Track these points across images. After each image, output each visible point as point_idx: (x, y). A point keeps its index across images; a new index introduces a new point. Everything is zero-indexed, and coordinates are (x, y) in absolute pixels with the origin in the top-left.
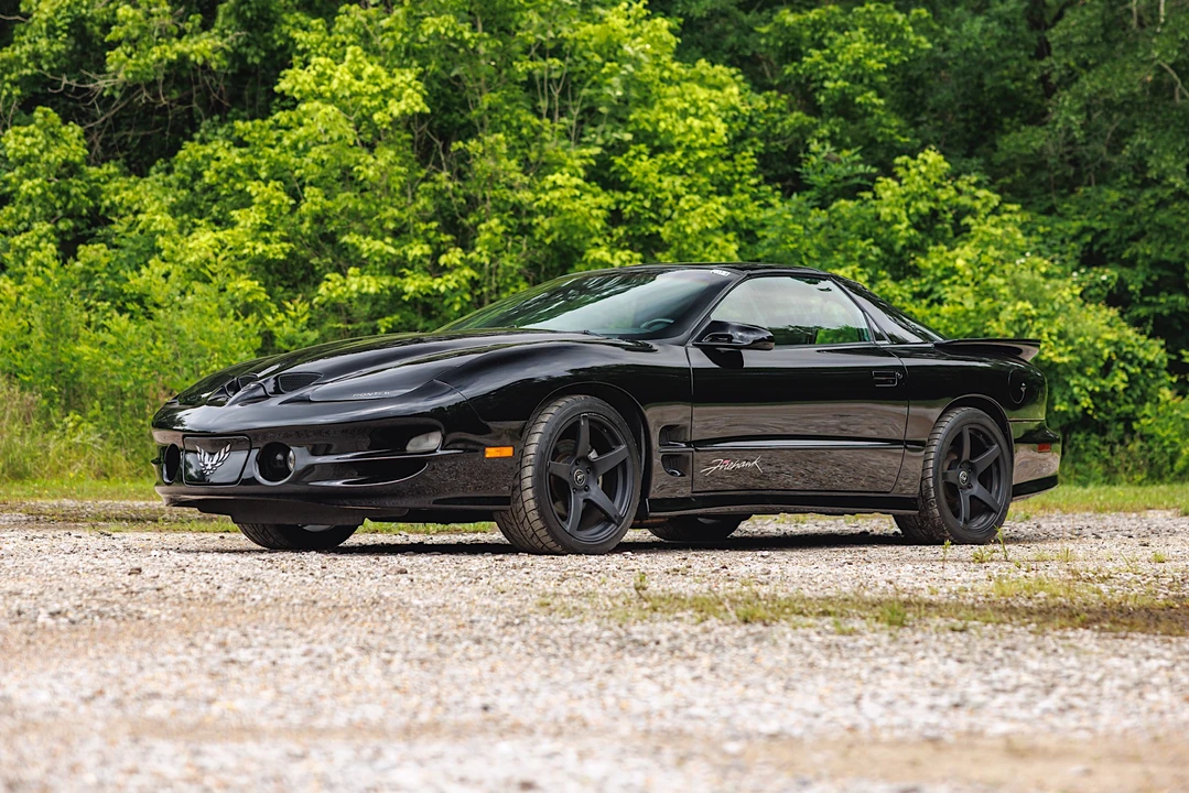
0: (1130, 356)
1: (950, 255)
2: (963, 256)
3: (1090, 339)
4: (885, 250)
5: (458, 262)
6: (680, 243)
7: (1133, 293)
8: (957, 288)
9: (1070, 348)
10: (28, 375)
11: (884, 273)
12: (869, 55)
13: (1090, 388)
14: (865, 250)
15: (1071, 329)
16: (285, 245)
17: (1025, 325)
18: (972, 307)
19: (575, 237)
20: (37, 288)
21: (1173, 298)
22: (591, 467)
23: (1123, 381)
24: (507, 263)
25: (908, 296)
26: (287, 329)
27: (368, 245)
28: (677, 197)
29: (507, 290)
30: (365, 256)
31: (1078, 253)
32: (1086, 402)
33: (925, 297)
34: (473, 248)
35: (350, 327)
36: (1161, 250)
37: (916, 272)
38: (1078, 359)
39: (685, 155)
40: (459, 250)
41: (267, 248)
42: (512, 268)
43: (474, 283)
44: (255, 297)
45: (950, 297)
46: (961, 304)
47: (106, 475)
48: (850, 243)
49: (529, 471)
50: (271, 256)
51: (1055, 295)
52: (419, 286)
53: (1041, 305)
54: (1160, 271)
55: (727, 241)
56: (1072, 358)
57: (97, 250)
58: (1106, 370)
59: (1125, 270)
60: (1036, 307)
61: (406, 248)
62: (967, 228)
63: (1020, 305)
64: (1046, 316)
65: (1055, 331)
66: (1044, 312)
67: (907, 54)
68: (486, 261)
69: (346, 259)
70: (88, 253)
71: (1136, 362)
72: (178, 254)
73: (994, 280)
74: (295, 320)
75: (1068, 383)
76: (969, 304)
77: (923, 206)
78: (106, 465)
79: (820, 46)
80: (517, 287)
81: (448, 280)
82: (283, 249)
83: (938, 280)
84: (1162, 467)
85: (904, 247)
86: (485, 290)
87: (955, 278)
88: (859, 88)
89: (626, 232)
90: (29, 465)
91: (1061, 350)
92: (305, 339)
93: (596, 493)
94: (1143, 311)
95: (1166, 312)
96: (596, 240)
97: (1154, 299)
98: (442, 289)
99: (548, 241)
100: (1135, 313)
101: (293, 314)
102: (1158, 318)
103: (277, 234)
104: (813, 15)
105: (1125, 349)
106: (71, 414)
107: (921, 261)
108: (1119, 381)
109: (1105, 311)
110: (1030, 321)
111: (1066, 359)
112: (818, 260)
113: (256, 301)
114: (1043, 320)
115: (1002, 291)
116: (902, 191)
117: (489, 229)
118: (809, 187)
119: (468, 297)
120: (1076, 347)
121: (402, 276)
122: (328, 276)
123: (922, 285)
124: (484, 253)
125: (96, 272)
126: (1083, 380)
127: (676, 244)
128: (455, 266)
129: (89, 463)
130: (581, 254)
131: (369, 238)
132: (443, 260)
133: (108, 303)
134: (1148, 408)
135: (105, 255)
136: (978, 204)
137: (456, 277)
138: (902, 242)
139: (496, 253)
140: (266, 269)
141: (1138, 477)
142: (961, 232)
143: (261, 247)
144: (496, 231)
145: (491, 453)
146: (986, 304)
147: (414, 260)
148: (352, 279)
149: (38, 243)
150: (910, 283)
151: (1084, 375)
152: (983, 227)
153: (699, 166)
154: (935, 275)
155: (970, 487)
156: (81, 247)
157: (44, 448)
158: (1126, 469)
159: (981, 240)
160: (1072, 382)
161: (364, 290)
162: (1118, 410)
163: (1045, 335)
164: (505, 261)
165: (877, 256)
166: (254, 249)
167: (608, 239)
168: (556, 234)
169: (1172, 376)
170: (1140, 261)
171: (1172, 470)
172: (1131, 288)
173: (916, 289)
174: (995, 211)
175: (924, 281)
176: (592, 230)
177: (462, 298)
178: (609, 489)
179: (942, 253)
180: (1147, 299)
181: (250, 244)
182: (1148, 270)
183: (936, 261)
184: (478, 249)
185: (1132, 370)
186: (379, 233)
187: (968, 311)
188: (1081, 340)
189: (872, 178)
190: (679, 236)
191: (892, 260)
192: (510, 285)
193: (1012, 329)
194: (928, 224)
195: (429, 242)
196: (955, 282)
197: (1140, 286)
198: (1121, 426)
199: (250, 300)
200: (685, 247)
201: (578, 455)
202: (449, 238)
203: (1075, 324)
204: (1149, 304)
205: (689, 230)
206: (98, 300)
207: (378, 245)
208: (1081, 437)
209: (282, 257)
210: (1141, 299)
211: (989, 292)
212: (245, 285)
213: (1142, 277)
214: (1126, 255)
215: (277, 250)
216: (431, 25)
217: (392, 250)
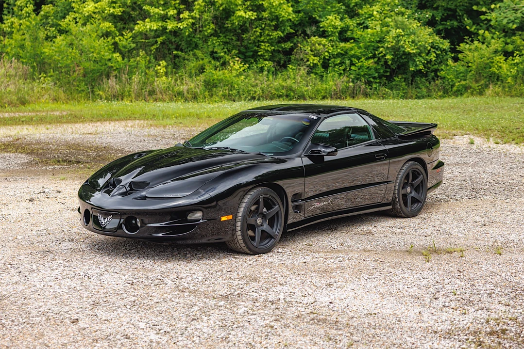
0: (437, 47)
1: (371, 9)
2: (376, 10)
3: (423, 43)
4: (346, 7)
5: (187, 17)
6: (271, 9)
7: (438, 20)
8: (373, 22)
9: (416, 47)
10: (25, 59)
11: (346, 16)
13: (423, 62)
14: (339, 7)
15: (417, 39)
16: (121, 9)
17: (399, 38)
18: (379, 30)
19: (231, 7)
20: (27, 26)
21: (452, 22)
22: (264, 216)
23: (434, 57)
24: (206, 17)
25: (355, 25)
26: (124, 43)
27: (153, 10)
29: (206, 27)
30: (152, 14)
31: (417, 5)
32: (421, 67)
33: (362, 25)
34: (193, 11)
35: (147, 41)
36: (448, 3)
37: (358, 15)
38: (419, 51)
40: (187, 12)
41: (114, 10)
42: (208, 19)
43: (193, 24)
44: (110, 29)
45: (371, 25)
46: (375, 29)
47: (56, 100)
48: (334, 4)
49: (239, 224)
50: (116, 13)
51: (410, 26)
52: (173, 26)
53: (405, 30)
54: (447, 12)
55: (288, 6)
56: (417, 51)
57: (49, 7)
58: (428, 53)
59: (435, 11)
60: (403, 31)
61: (167, 11)
63: (398, 30)
64: (407, 35)
65: (410, 40)
66: (406, 33)
68: (198, 16)
69: (145, 16)
70: (45, 9)
71: (439, 49)
72: (80, 10)
73: (388, 20)
74: (127, 39)
75: (415, 60)
76: (378, 29)
78: (56, 96)
80: (209, 26)
81: (184, 24)
82: (120, 11)
83: (366, 19)
84: (448, 90)
85: (354, 6)
86: (197, 26)
87: (373, 18)
89: (250, 4)
90: (27, 98)
91: (413, 48)
92: (130, 47)
93: (266, 227)
94: (441, 27)
95: (449, 28)
96: (239, 7)
97: (445, 23)
98: (182, 27)
99: (221, 8)
100: (438, 28)
101: (126, 37)
102: (446, 30)
103: (118, 5)
105: (435, 45)
106: (42, 74)
107: (360, 11)
108: (433, 57)
109: (428, 30)
110: (401, 37)
111: (414, 51)
112: (322, 11)
113: (111, 31)
114: (406, 36)
115: (391, 24)
117: (199, 4)
119: (191, 30)
120: (418, 46)
121: (166, 22)
122: (138, 22)
123: (360, 20)
124: (197, 13)
125: (49, 16)
126: (420, 58)
127: (269, 9)
128: (186, 19)
129: (50, 95)
130: (234, 13)
131: (153, 8)
132: (181, 16)
133: (54, 29)
134: (443, 67)
135: (52, 9)
137: (186, 22)
138: (353, 4)
139: (202, 13)
140: (114, 18)
141: (440, 94)
143: (112, 10)
144: (201, 4)
145: (224, 219)
146: (384, 29)
147: (170, 17)
148: (147, 23)
149: (27, 4)
150: (356, 20)
151: (421, 56)
154: (365, 16)
156: (43, 6)
157: (32, 89)
158: (435, 90)
159: (383, 3)
160: (417, 60)
161: (152, 28)
162: (432, 68)
163: (407, 42)
164: (205, 16)
165: (344, 9)
166: (109, 10)
167: (244, 6)
168: (224, 6)
169: (452, 54)
170: (440, 8)
171: (452, 91)
172: (437, 19)
173: (358, 22)
175: (361, 19)
176: (238, 4)
177: (189, 30)
178: (271, 225)
179: (368, 8)
180: (443, 23)
181: (108, 9)
182: (443, 11)
183: (366, 11)
184: (195, 12)
185: (438, 52)
186: (157, 5)
187: (377, 32)
188: (420, 43)
190: (270, 6)
191: (349, 10)
192: (207, 25)
193: (394, 40)
195: (176, 8)
196: (373, 20)
197: (440, 18)
198: (433, 74)
199: (109, 30)
200: (273, 10)
201: (259, 212)
202: (183, 6)
203: (418, 37)
204: (443, 24)
205: (274, 4)
206: (50, 27)
207: (157, 10)
208: (418, 79)
209: (120, 14)
210: (440, 22)
211: (386, 24)
212: (107, 25)
213: (441, 14)
214: (435, 6)
215: (118, 11)
217: (162, 12)
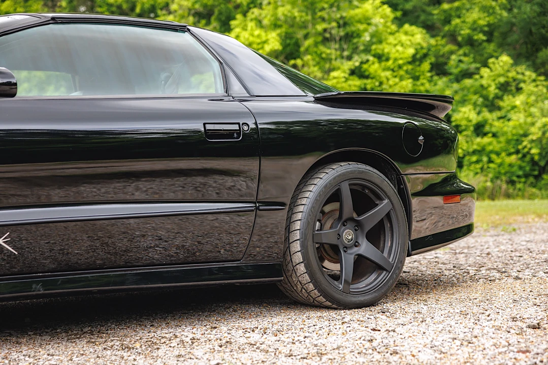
1: (514, 100)
2: (519, 100)
8: (517, 114)
11: (485, 109)
12: (480, 19)
14: (475, 100)
18: (523, 122)
25: (495, 119)
28: (388, 79)
33: (503, 119)
37: (499, 108)
39: (394, 62)
45: (513, 118)
46: (518, 121)
62: (521, 89)
63: (544, 119)
67: (496, 18)
73: (533, 110)
76: (522, 120)
77: (502, 80)
79: (459, 17)
83: (508, 111)
85: (493, 98)
87: (516, 110)
88: (475, 33)
104: (456, 4)
107: (501, 104)
115: (536, 114)
116: (492, 74)
118: (450, 74)
123: (501, 113)
136: (526, 78)
138: (492, 96)
142: (519, 90)
146: (529, 120)
150: (496, 113)
152: (528, 87)
153: (400, 67)
154: (507, 109)
155: (356, 244)
159: (528, 93)
165: (481, 102)
173: (499, 116)
174: (534, 81)
175: (503, 112)
179: (510, 99)
183: (508, 103)
187: (521, 124)
189: (478, 69)
191: (488, 103)
194: (504, 88)
196: (516, 112)
211: (531, 115)
216: (281, 11)
